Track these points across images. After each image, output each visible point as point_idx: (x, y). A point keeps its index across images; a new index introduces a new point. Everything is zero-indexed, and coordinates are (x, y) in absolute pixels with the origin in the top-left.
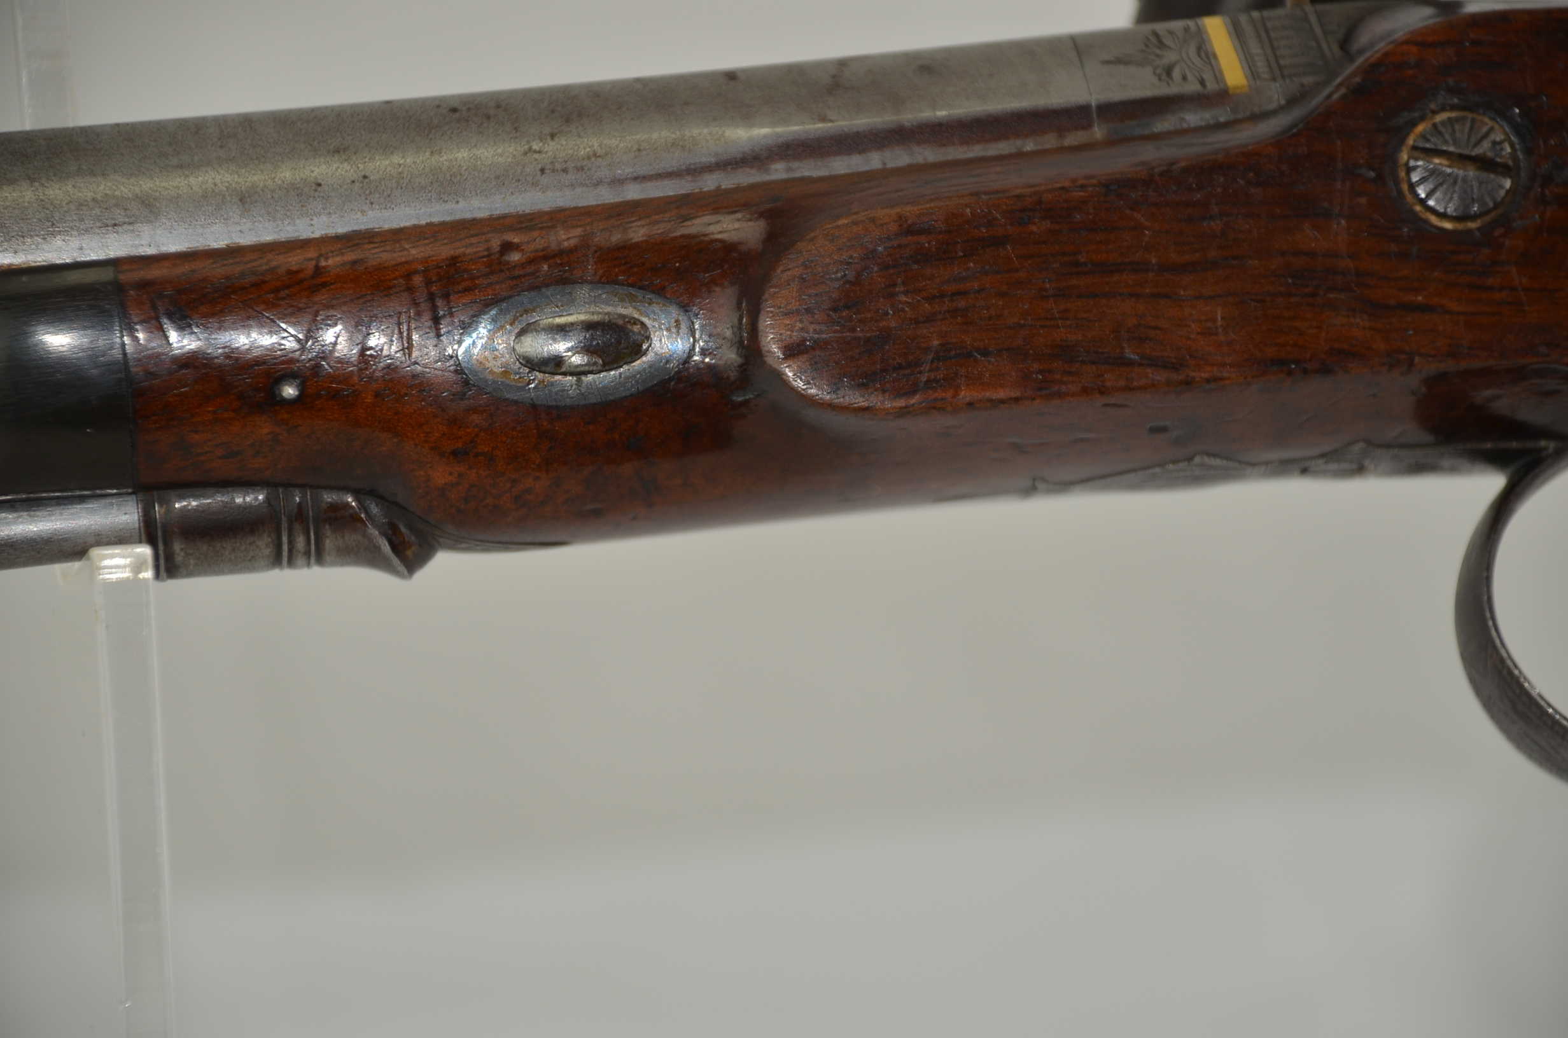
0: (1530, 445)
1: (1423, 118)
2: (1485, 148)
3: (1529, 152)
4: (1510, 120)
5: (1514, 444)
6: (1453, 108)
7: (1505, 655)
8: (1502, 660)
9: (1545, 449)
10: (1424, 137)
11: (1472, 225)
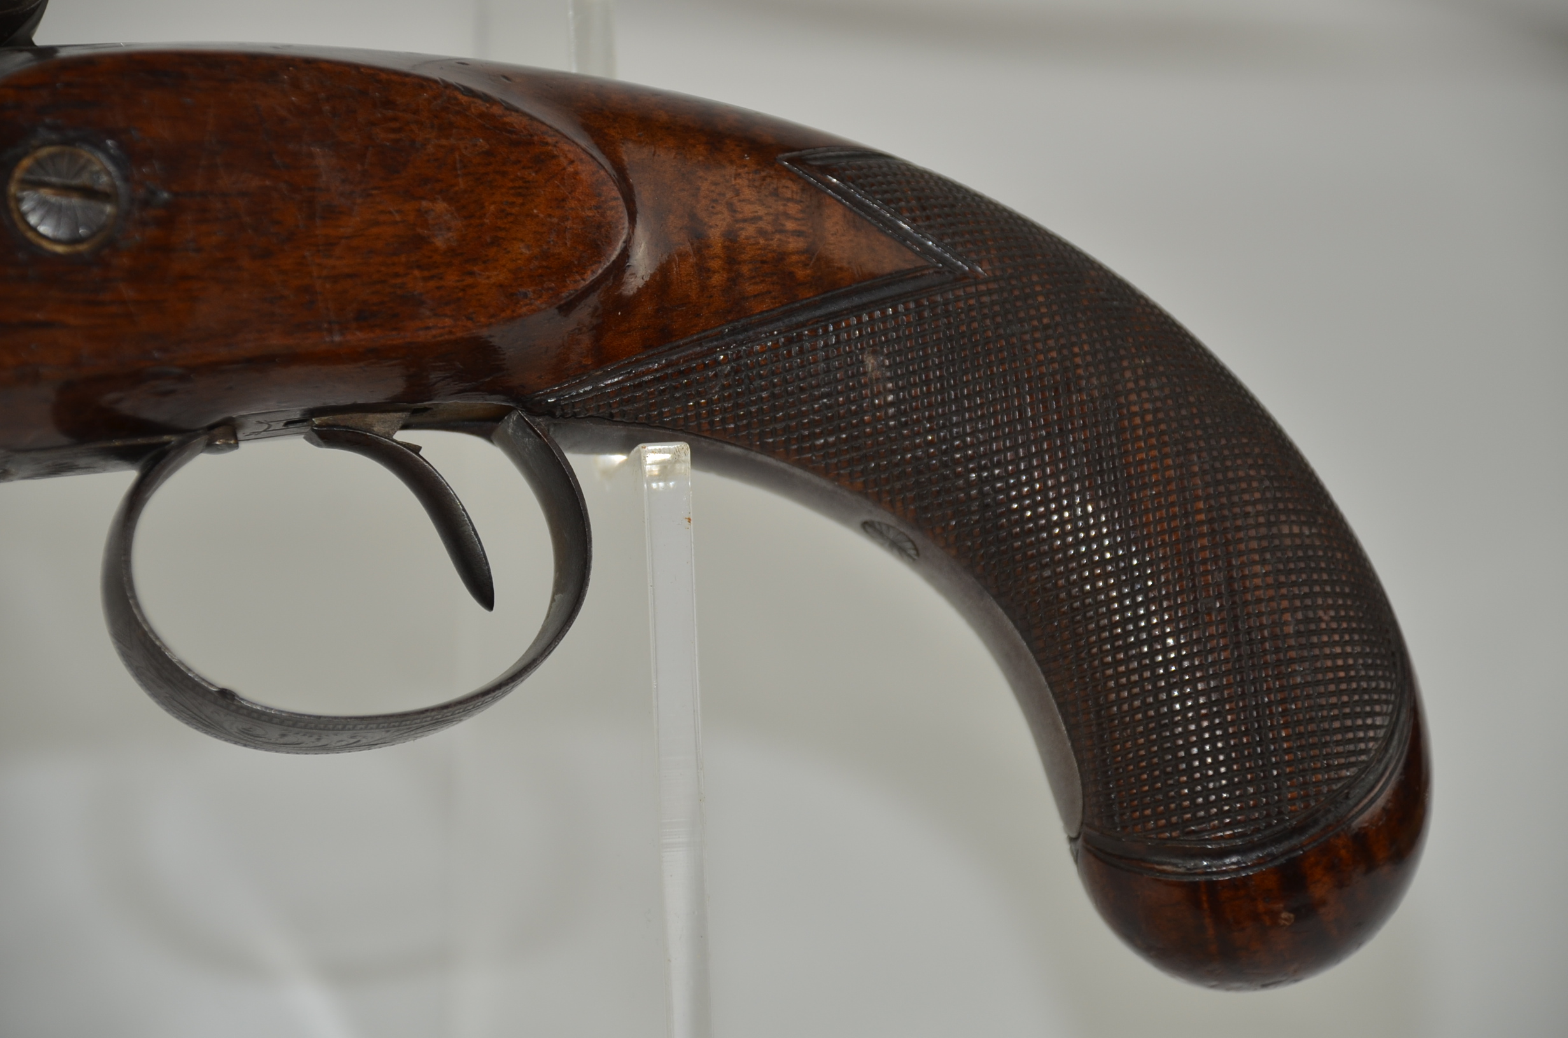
0: (155, 440)
1: (26, 154)
2: (84, 179)
3: (126, 179)
4: (105, 151)
5: (140, 441)
6: (52, 143)
7: (146, 629)
8: (145, 634)
9: (168, 443)
10: (29, 171)
11: (82, 248)
